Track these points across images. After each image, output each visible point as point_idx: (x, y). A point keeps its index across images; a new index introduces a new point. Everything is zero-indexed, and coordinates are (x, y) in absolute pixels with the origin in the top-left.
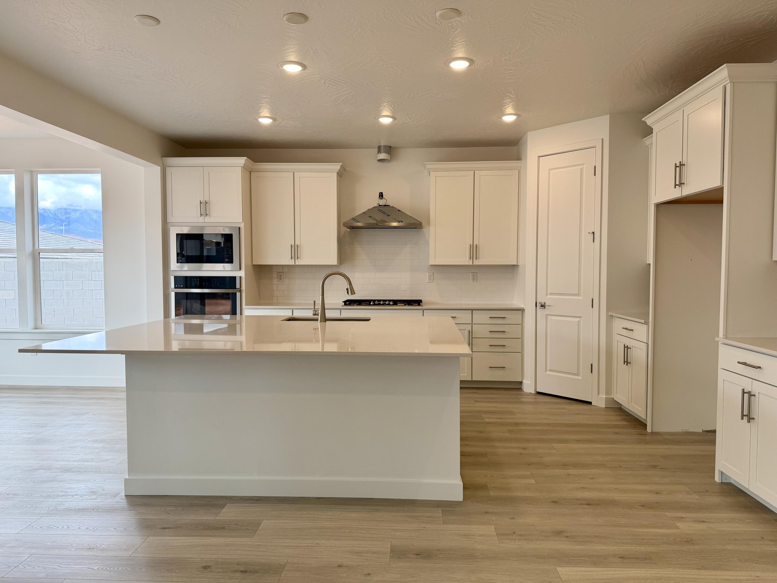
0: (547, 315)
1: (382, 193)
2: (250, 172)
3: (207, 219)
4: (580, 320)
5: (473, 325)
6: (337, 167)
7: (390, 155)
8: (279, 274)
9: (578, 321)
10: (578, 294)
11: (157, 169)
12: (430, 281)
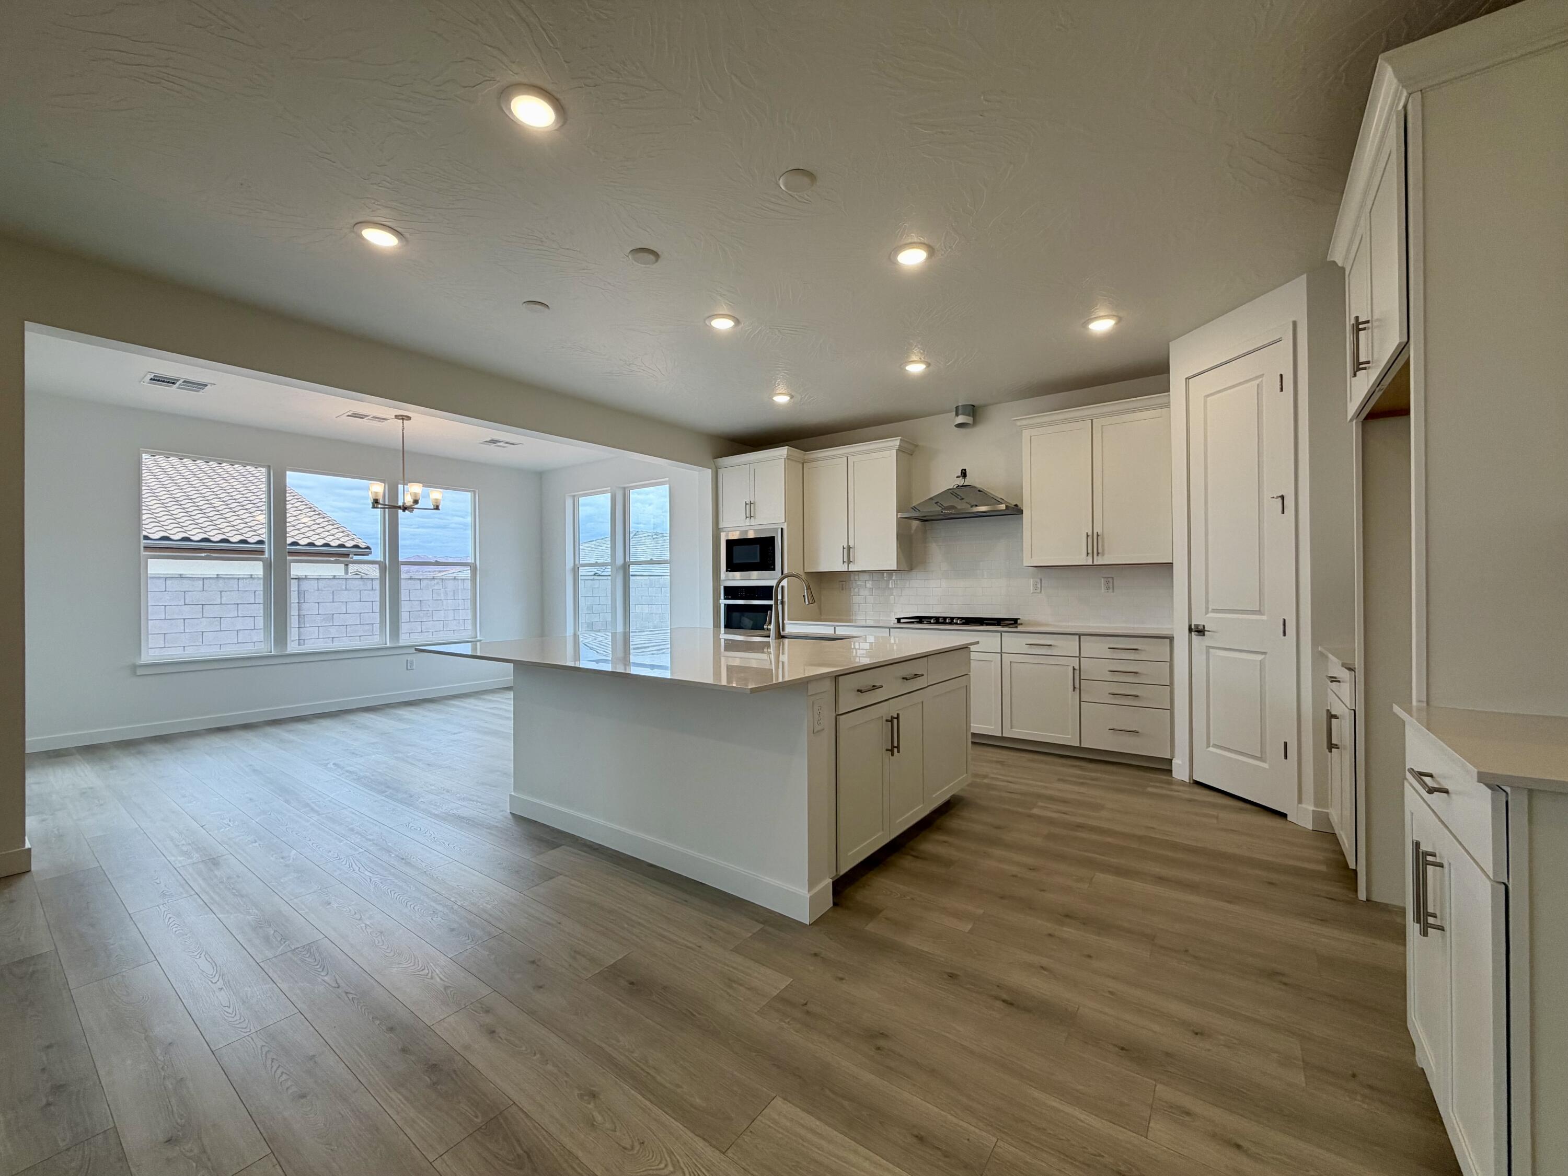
0: (1208, 647)
1: (965, 470)
2: (803, 463)
3: (753, 521)
4: (1264, 658)
5: (1082, 659)
6: (896, 442)
7: (973, 417)
8: (841, 583)
9: (1260, 659)
10: (1260, 611)
11: (708, 473)
12: (1035, 591)
